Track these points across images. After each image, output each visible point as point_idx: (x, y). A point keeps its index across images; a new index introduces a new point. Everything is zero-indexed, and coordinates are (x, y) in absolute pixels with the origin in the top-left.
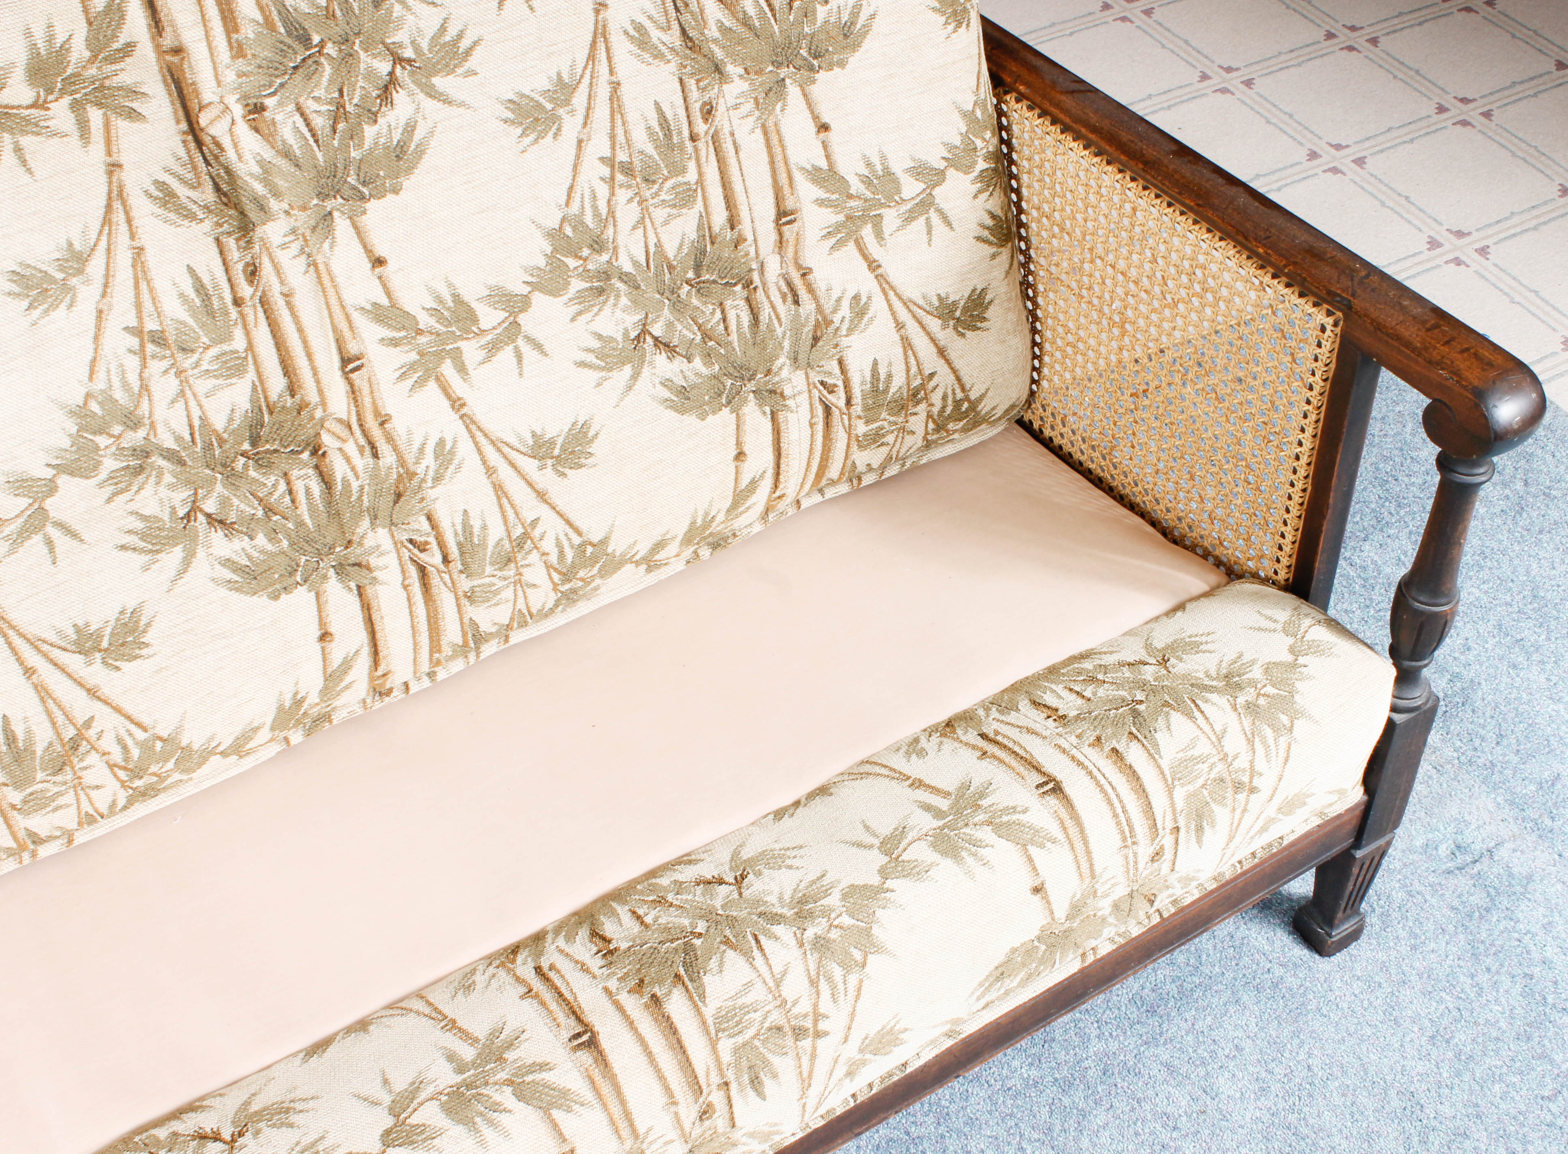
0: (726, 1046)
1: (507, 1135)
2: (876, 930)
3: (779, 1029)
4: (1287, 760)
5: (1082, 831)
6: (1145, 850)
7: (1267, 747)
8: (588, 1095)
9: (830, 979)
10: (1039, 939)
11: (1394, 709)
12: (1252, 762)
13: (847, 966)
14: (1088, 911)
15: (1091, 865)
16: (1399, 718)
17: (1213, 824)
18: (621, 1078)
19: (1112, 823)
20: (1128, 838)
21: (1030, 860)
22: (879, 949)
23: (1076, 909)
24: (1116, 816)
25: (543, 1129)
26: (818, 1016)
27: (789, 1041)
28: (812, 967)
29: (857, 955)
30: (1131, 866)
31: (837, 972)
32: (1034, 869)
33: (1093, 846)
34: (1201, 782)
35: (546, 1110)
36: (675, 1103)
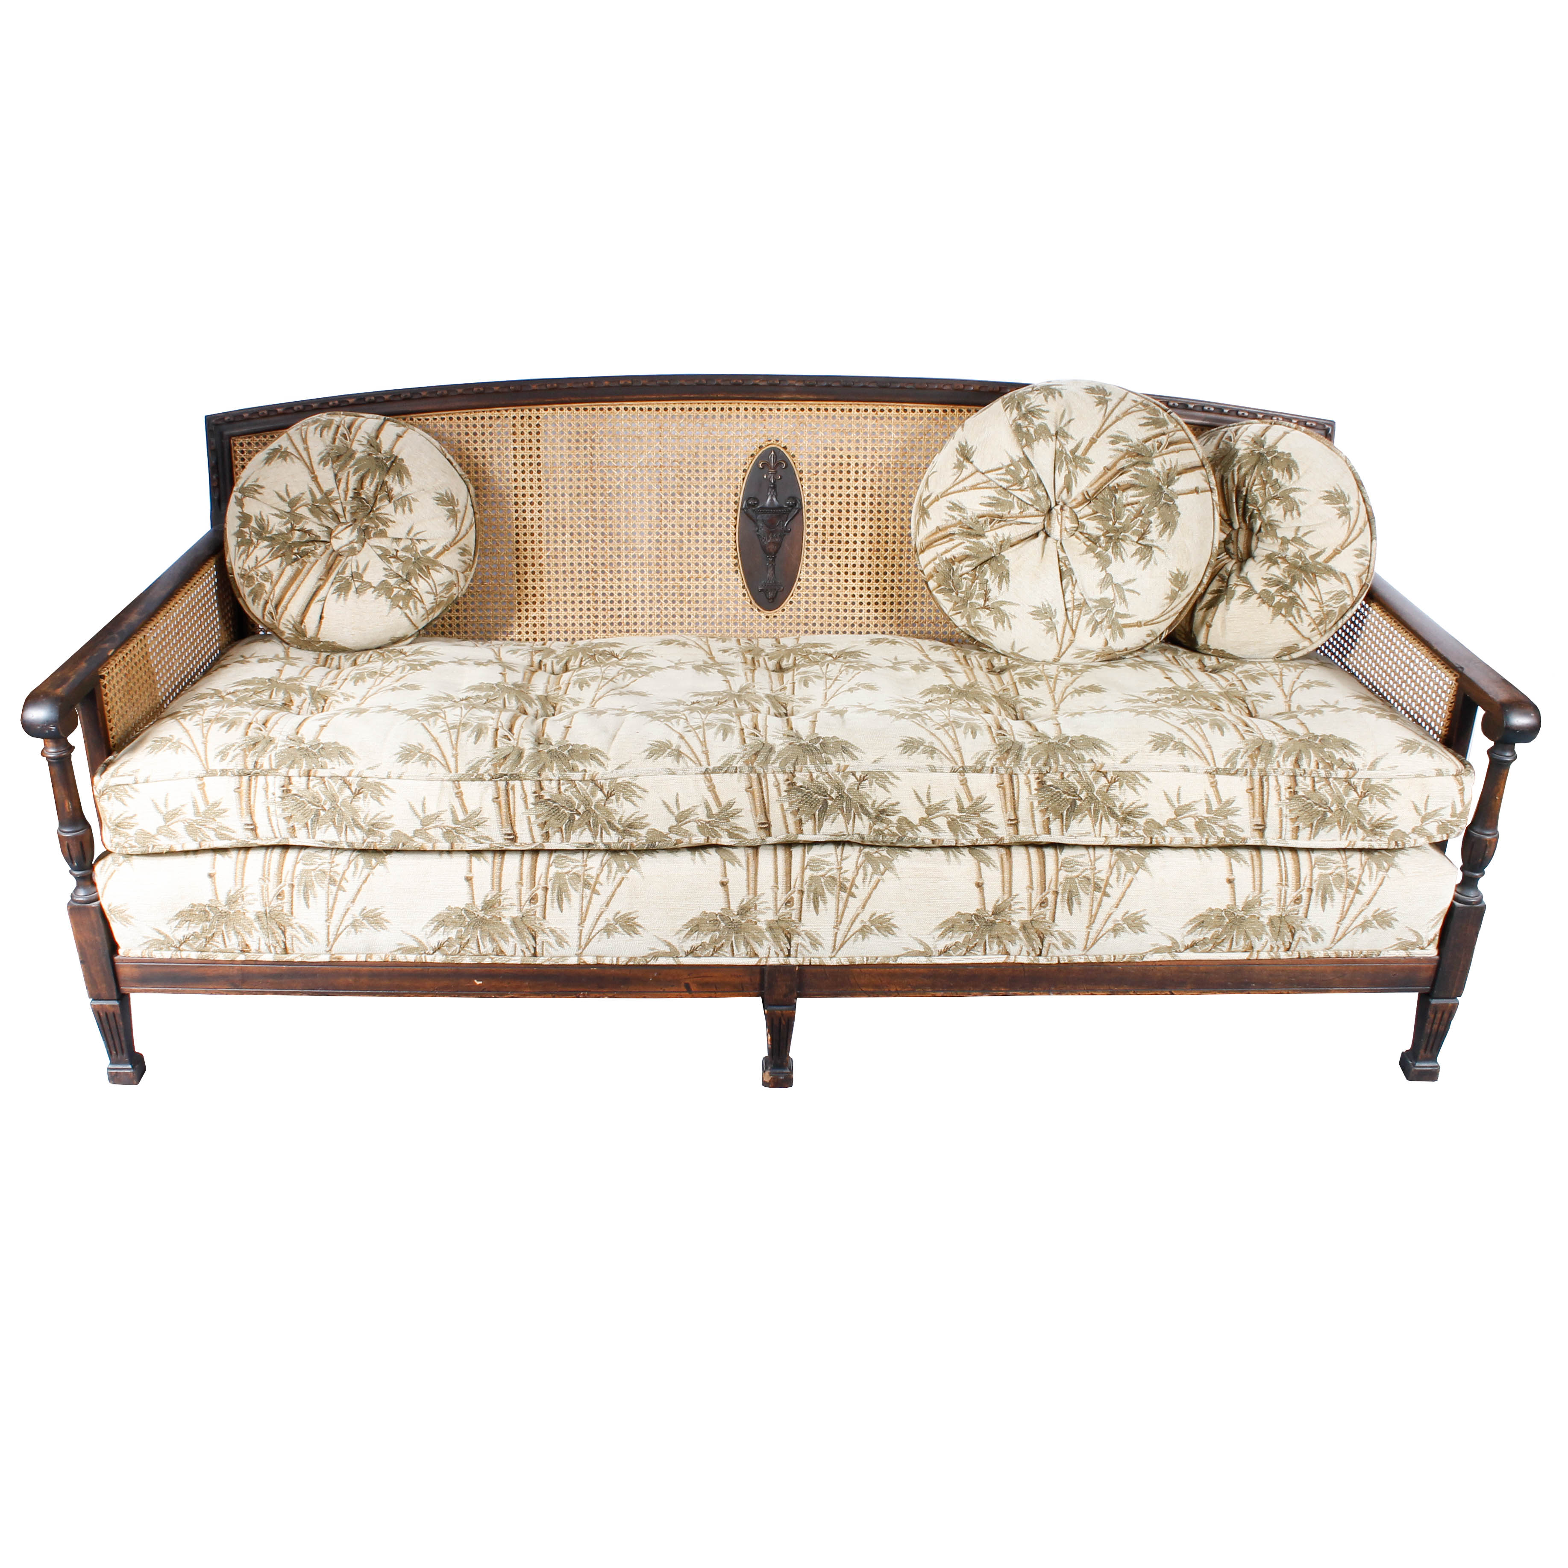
0: (1063, 874)
1: (960, 863)
2: (1147, 860)
3: (1089, 879)
4: (1381, 885)
5: (1261, 864)
6: (1291, 894)
7: (1371, 873)
8: (998, 864)
9: (1119, 869)
10: (1225, 911)
11: (1455, 898)
12: (1361, 876)
13: (1129, 869)
14: (1254, 912)
15: (1261, 885)
16: (1457, 904)
17: (1332, 900)
18: (1014, 864)
19: (1277, 869)
20: (1283, 881)
21: (1231, 865)
22: (1146, 869)
23: (1248, 907)
24: (1280, 866)
25: (975, 868)
26: (1107, 884)
27: (1091, 889)
28: (1113, 861)
29: (1135, 866)
30: (1282, 897)
31: (1123, 869)
32: (1231, 870)
33: (1264, 875)
34: (1329, 871)
35: (979, 862)
36: (1032, 889)
